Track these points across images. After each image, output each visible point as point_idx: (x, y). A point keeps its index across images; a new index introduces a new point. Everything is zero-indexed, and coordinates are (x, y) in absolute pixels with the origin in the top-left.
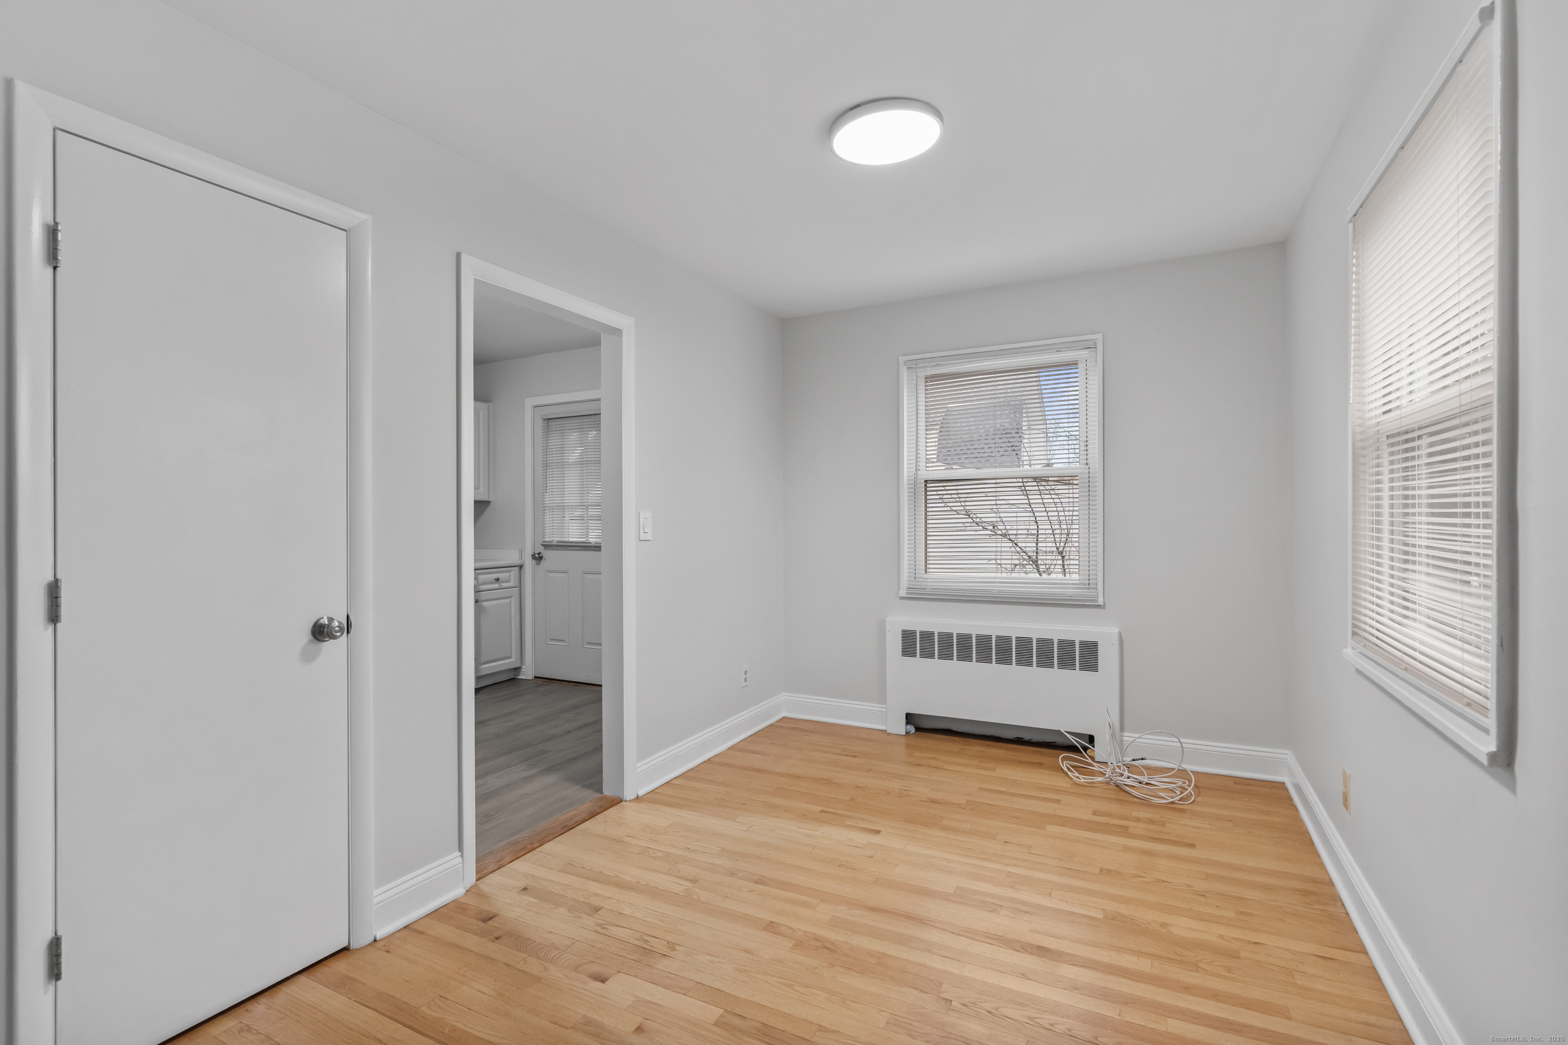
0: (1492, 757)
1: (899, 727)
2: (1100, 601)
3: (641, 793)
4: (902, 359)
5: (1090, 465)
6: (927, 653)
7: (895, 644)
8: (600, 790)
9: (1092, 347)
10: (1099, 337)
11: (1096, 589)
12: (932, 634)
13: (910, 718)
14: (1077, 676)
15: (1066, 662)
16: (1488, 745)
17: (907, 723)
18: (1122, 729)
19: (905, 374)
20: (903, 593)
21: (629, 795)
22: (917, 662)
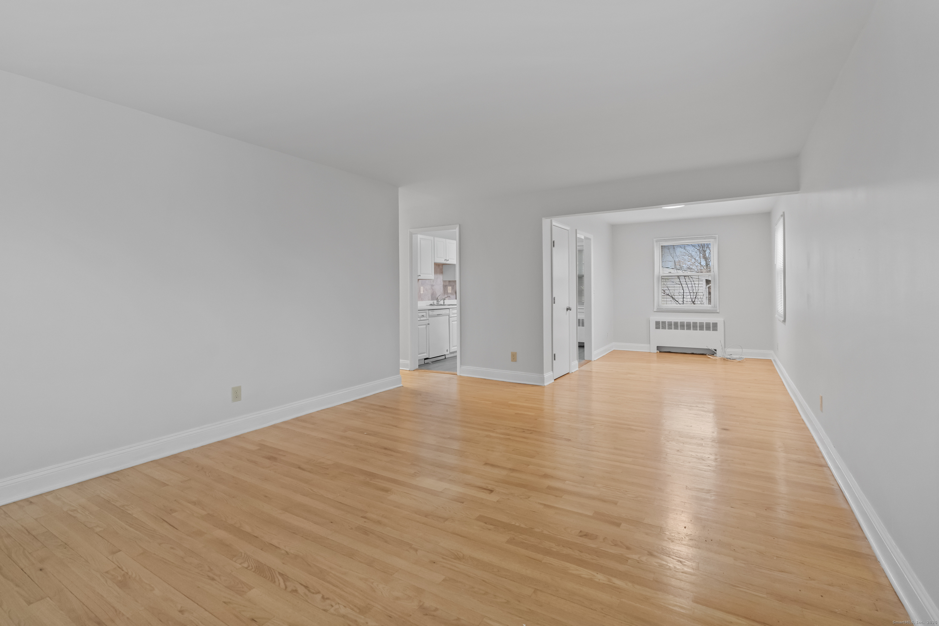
0: (783, 321)
1: (655, 351)
2: (718, 311)
3: (595, 360)
4: (655, 240)
5: (715, 272)
6: (664, 328)
7: (653, 325)
8: (584, 359)
9: (715, 238)
10: (717, 236)
11: (717, 308)
12: (665, 322)
13: (658, 348)
14: (711, 332)
15: (708, 328)
16: (783, 319)
17: (657, 350)
18: (725, 348)
19: (655, 244)
20: (655, 310)
21: (593, 360)
22: (661, 330)
